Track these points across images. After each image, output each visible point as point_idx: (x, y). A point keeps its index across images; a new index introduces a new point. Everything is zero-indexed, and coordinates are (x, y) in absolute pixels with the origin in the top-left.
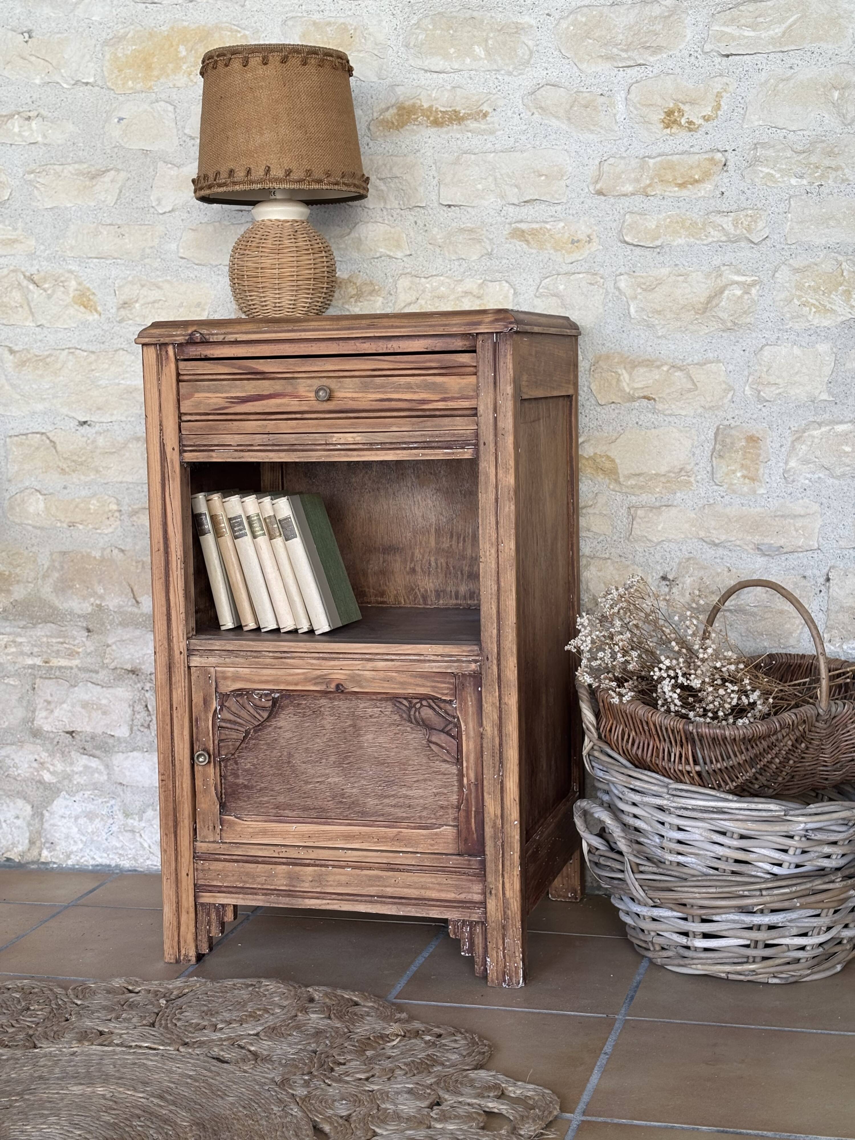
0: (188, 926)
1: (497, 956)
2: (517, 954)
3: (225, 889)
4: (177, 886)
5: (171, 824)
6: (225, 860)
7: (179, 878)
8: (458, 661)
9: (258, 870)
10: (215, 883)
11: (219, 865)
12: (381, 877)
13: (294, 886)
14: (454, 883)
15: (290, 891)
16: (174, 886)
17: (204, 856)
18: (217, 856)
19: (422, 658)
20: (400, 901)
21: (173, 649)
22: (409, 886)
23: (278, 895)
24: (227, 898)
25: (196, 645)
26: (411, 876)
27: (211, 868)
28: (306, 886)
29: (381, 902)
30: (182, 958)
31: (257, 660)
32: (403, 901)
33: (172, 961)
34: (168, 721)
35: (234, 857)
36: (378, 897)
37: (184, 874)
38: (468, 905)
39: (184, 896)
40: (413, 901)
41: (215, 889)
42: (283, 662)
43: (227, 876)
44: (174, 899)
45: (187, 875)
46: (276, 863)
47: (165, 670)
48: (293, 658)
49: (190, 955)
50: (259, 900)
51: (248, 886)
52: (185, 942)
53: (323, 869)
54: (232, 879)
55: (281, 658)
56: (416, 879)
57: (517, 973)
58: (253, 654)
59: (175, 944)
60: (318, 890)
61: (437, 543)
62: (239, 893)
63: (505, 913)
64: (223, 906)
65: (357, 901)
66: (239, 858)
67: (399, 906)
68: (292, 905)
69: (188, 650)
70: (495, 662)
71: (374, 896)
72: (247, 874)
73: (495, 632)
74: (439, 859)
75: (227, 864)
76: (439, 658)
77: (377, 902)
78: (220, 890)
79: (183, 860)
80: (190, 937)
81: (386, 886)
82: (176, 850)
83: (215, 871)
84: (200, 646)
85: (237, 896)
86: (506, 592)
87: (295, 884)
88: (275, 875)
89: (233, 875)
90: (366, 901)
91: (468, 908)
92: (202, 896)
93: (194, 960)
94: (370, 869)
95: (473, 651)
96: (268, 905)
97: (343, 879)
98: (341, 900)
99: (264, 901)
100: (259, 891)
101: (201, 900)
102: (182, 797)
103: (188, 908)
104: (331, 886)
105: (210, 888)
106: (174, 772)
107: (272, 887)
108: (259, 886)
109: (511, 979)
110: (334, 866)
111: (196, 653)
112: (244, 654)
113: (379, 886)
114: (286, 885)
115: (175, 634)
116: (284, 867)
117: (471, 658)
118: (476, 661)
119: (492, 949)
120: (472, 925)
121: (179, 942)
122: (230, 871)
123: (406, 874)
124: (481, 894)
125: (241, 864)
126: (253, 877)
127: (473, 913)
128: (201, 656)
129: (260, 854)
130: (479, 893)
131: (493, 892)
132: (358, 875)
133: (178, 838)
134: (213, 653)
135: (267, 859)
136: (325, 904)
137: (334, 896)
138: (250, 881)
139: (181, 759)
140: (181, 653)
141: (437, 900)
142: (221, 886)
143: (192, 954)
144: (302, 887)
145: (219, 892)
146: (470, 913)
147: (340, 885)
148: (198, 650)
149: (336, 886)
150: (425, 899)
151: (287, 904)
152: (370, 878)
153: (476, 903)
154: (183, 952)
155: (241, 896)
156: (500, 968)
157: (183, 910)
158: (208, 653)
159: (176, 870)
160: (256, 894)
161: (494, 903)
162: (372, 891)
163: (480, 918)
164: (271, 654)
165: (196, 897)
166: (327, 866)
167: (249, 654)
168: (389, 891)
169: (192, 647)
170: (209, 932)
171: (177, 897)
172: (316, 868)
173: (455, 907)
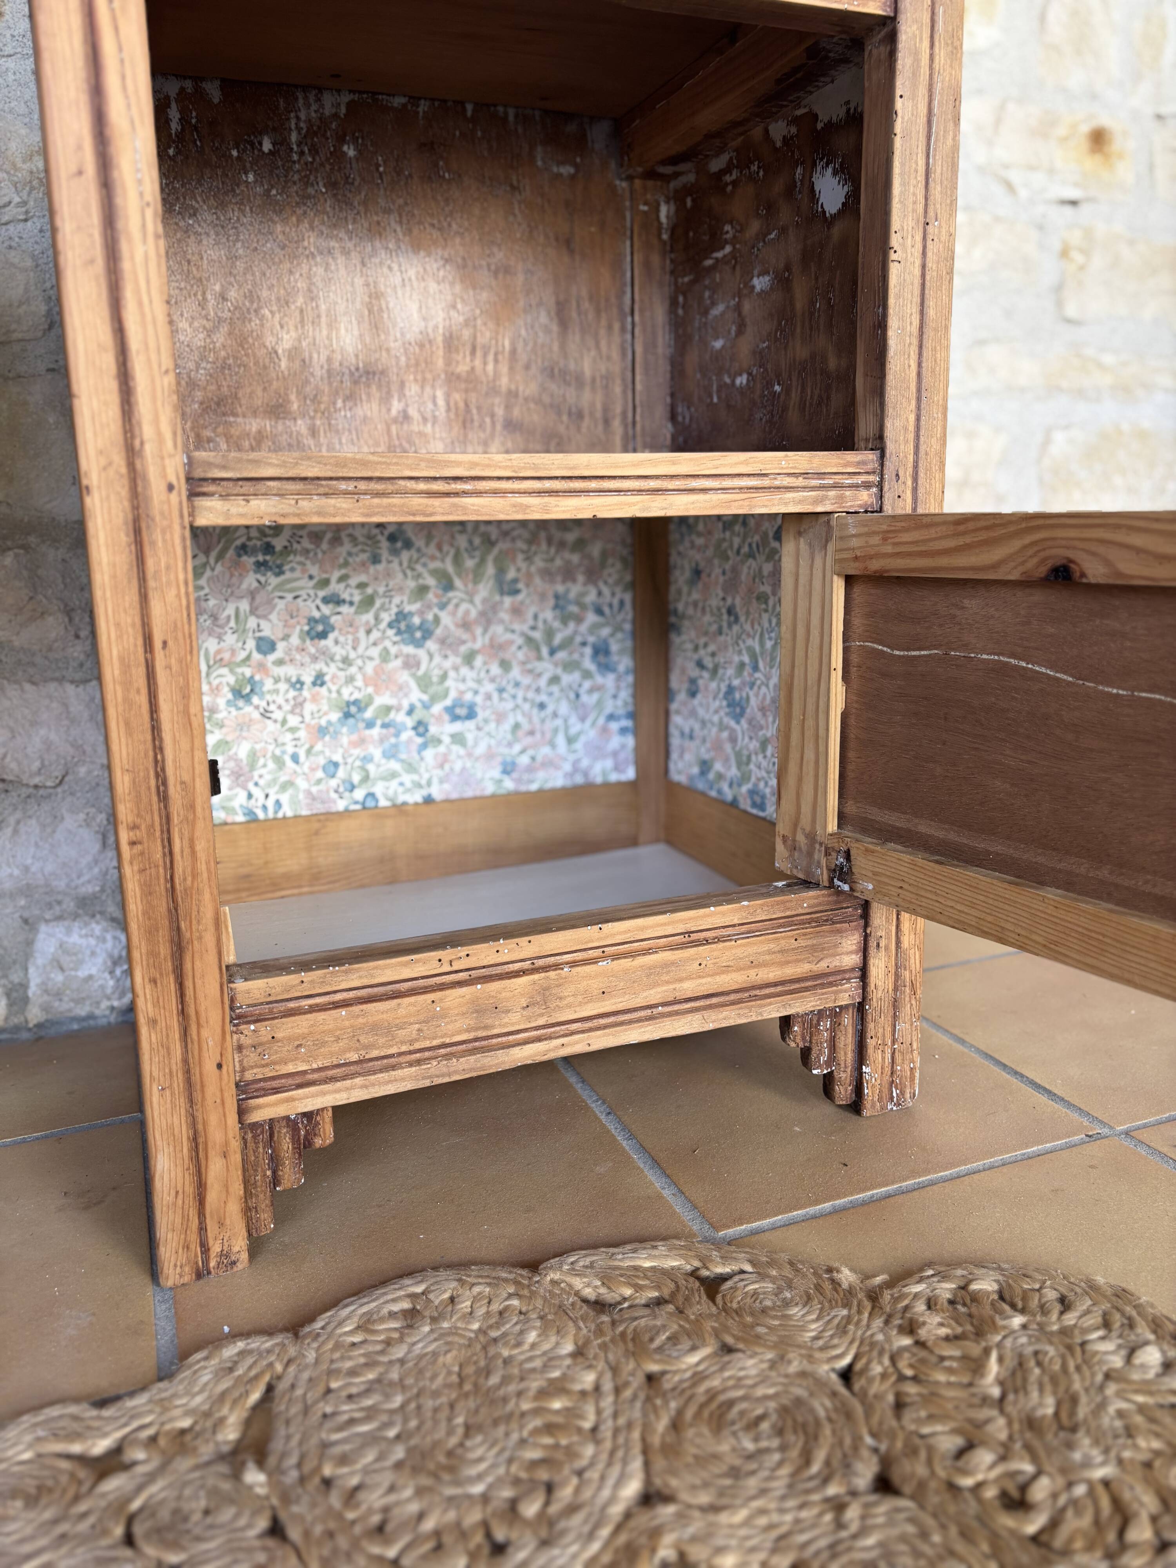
0: (226, 1187)
1: (883, 1058)
2: (915, 1046)
3: (316, 1076)
4: (191, 1101)
5: (164, 950)
6: (313, 1009)
7: (196, 1078)
8: (835, 486)
9: (402, 1012)
10: (291, 1068)
11: (299, 1025)
12: (673, 963)
13: (486, 1027)
14: (810, 942)
15: (476, 1039)
16: (182, 1102)
17: (257, 1010)
18: (292, 1005)
19: (766, 482)
20: (708, 1002)
21: (145, 478)
22: (727, 969)
23: (448, 1057)
24: (324, 1094)
25: (210, 465)
26: (731, 948)
27: (279, 1035)
28: (514, 1020)
29: (670, 1014)
30: (212, 1264)
31: (385, 501)
32: (714, 1000)
33: (186, 1279)
34: (141, 682)
35: (338, 997)
36: (664, 1004)
37: (209, 1066)
38: (831, 979)
39: (213, 1119)
40: (733, 997)
41: (290, 1081)
42: (454, 505)
43: (324, 1044)
44: (184, 1133)
45: (219, 1066)
46: (442, 987)
47: (124, 538)
48: (478, 493)
49: (236, 1249)
50: (403, 1079)
51: (375, 1053)
52: (221, 1224)
53: (552, 974)
54: (335, 1047)
55: (447, 494)
56: (739, 952)
57: (912, 1079)
58: (373, 486)
59: (194, 1238)
60: (541, 1022)
61: (448, 362)
62: (352, 1076)
63: (897, 976)
64: (308, 1116)
65: (622, 1024)
66: (352, 994)
67: (706, 1014)
68: (482, 1068)
69: (189, 479)
70: (909, 482)
71: (655, 1006)
72: (375, 1028)
73: (912, 418)
74: (783, 902)
75: (321, 1016)
76: (800, 482)
77: (663, 1015)
78: (302, 1081)
79: (205, 1033)
80: (234, 1209)
81: (681, 980)
82: (183, 1013)
83: (290, 1039)
84: (224, 468)
85: (348, 1083)
86: (936, 330)
87: (489, 1022)
88: (443, 1015)
89: (338, 1039)
90: (639, 1020)
91: (831, 984)
92: (259, 1107)
93: (245, 1256)
94: (647, 952)
95: (864, 463)
96: (427, 1083)
97: (596, 985)
98: (591, 1030)
99: (416, 1078)
100: (402, 1059)
101: (256, 1117)
102: (195, 875)
103: (227, 1143)
104: (569, 1006)
105: (275, 1084)
106: (167, 819)
107: (435, 1043)
108: (404, 1048)
109: (903, 1093)
110: (573, 964)
111: (211, 488)
112: (350, 486)
113: (668, 982)
114: (468, 1030)
115: (147, 431)
116: (464, 990)
117: (859, 480)
118: (867, 486)
119: (876, 1048)
120: (835, 1014)
121: (202, 1229)
122: (330, 1032)
123: (721, 945)
124: (856, 952)
125: (356, 1009)
126: (387, 1030)
127: (841, 991)
128: (224, 497)
129: (406, 973)
130: (851, 952)
131: (882, 944)
132: (626, 971)
133: (188, 984)
134: (262, 487)
135: (421, 983)
136: (556, 1048)
137: (574, 1026)
138: (382, 1041)
139: (186, 777)
140: (171, 488)
141: (775, 984)
142: (305, 1072)
143: (240, 1245)
144: (504, 1026)
145: (300, 1086)
146: (836, 993)
147: (589, 999)
148: (214, 480)
149: (581, 1004)
150: (753, 988)
151: (471, 1070)
152: (651, 970)
153: (844, 971)
154: (216, 1248)
155: (358, 1081)
156: (887, 1078)
157: (212, 1153)
158: (247, 487)
159: (185, 1061)
160: (393, 1067)
161: (882, 965)
162: (655, 995)
163: (853, 998)
164: (422, 486)
165: (242, 1112)
166: (557, 967)
167: (362, 486)
168: (689, 988)
169: (198, 473)
170: (276, 1181)
171: (193, 1123)
172: (536, 977)
173: (807, 989)
